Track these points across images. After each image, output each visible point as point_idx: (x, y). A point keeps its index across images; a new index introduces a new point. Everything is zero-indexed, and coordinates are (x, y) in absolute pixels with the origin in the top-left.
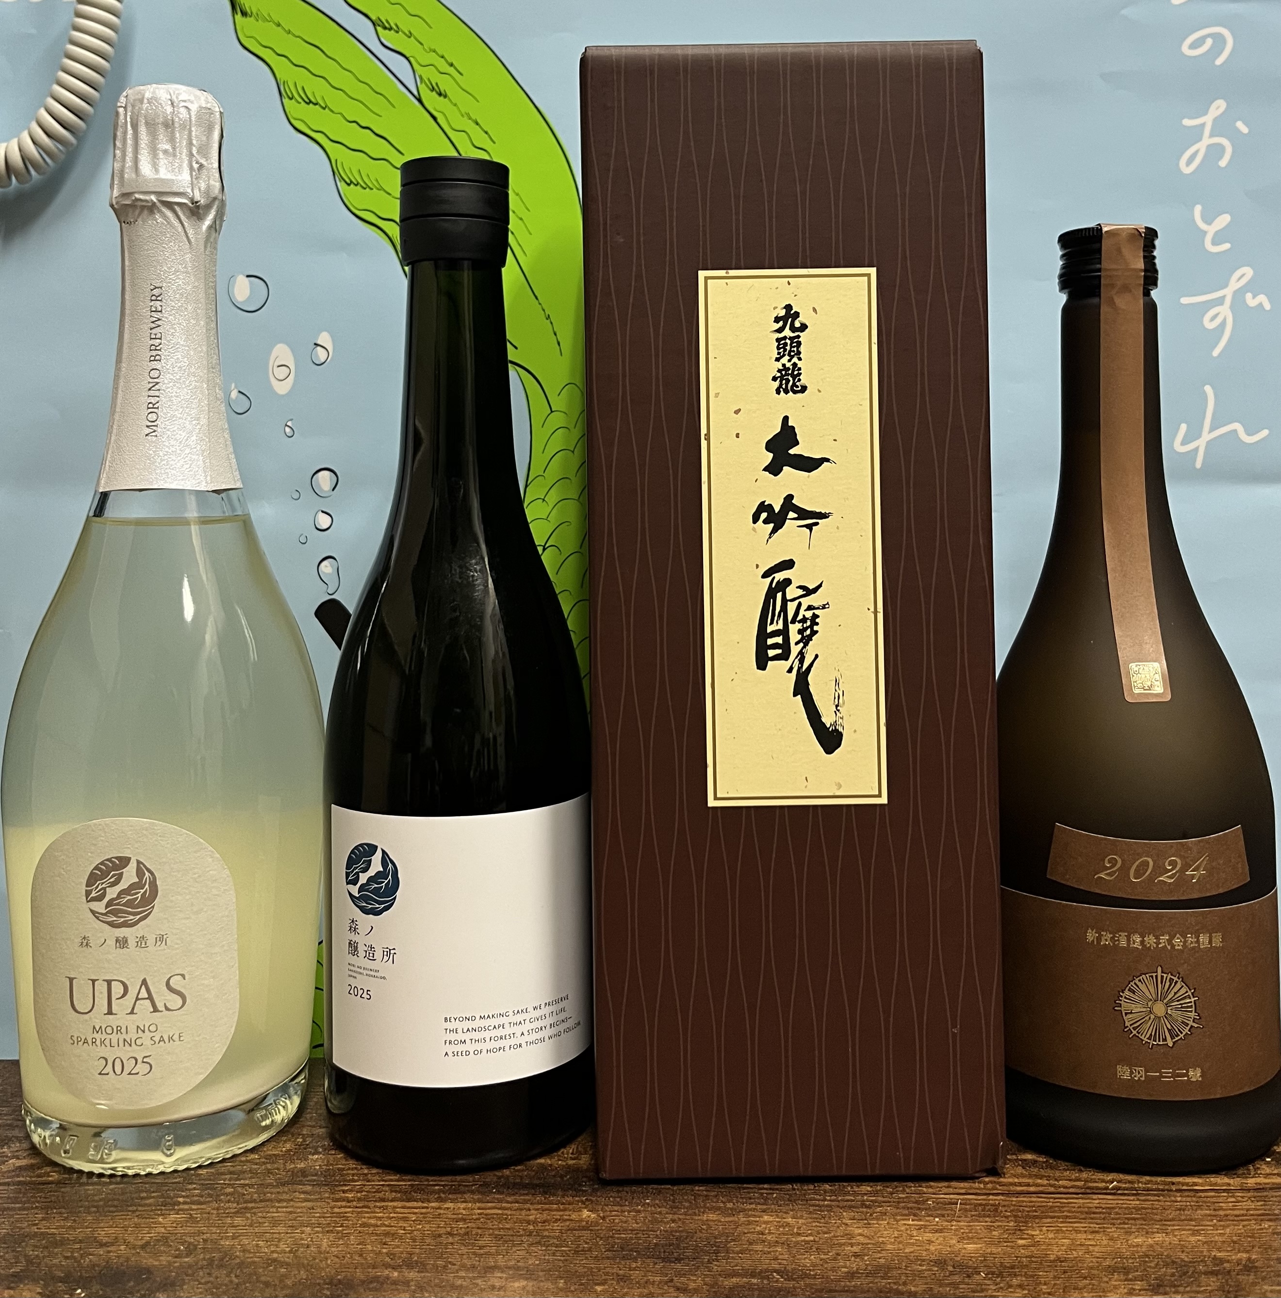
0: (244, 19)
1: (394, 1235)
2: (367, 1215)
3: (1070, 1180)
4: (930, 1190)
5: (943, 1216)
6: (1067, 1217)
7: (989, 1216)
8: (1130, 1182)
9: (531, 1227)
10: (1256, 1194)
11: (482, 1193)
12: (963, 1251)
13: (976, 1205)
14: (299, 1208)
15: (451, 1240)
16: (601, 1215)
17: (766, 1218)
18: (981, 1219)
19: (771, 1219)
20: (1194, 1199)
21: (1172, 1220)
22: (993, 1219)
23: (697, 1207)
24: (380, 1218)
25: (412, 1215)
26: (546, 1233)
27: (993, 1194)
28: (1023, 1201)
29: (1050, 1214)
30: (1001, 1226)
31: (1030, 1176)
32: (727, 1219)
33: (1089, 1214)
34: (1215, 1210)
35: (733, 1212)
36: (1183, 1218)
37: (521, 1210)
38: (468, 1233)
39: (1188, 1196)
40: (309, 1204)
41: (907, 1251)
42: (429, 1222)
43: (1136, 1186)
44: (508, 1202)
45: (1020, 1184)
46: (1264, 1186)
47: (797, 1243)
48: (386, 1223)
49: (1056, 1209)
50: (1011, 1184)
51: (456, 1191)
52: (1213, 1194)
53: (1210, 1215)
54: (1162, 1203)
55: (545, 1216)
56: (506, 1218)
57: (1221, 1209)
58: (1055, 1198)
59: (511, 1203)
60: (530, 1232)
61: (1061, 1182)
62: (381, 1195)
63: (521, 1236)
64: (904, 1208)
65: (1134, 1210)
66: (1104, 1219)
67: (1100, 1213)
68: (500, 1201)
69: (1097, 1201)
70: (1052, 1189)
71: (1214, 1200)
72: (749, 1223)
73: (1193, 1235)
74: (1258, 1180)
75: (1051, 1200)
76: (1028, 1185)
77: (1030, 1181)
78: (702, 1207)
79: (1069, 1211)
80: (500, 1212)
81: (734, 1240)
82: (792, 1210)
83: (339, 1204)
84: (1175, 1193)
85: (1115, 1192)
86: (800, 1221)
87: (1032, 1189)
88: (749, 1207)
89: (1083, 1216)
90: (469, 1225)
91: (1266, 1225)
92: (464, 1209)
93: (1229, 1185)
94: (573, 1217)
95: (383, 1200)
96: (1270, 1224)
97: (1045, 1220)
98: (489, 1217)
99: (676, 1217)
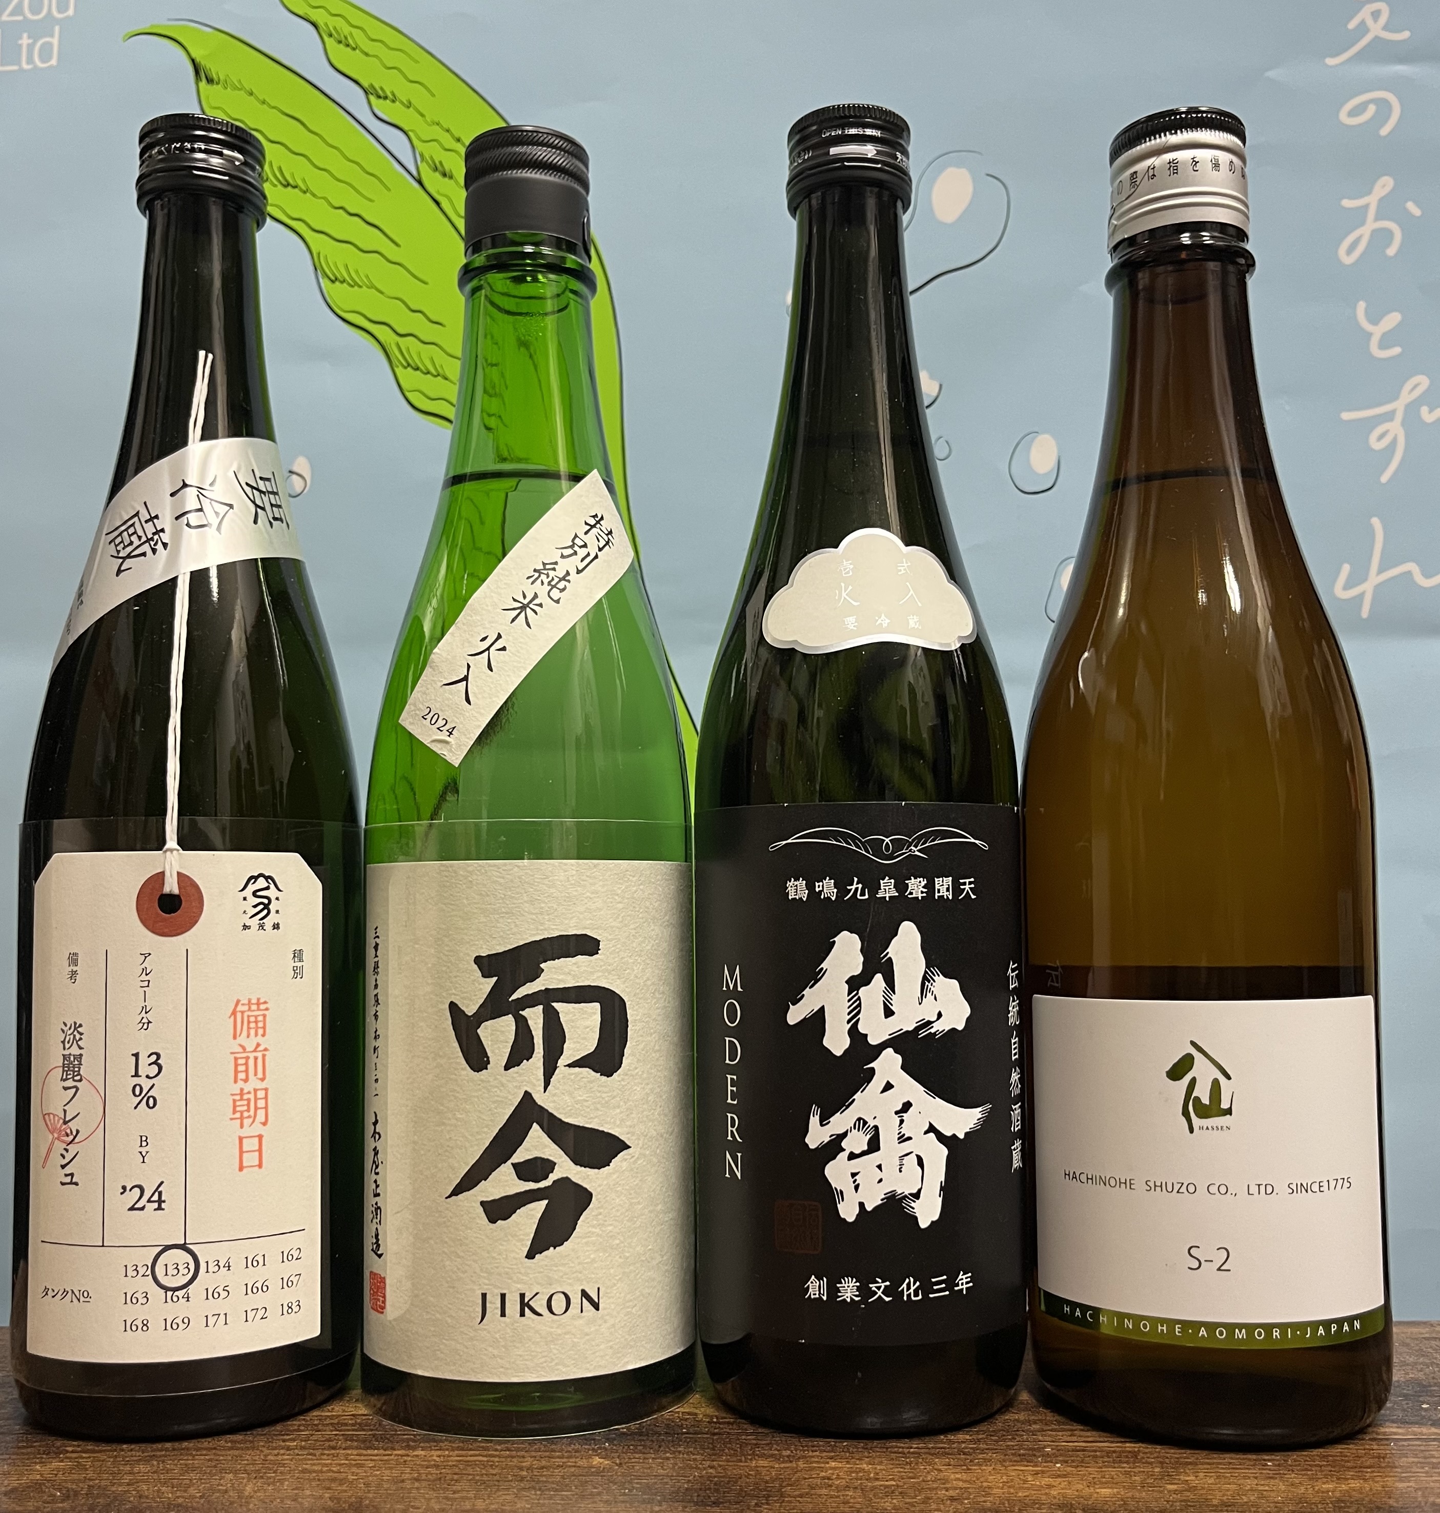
0: (209, 85)
1: (342, 1481)
2: (311, 1462)
5: (1066, 1462)
7: (1127, 1462)
12: (1095, 1495)
15: (417, 1484)
16: (617, 1462)
17: (833, 1464)
18: (1116, 1465)
19: (840, 1465)
22: (1132, 1465)
23: (744, 1455)
24: (326, 1465)
25: (369, 1462)
26: (543, 1479)
30: (1143, 1471)
35: (791, 1459)
38: (440, 1479)
41: (1020, 1494)
42: (391, 1468)
44: (496, 1450)
47: (873, 1488)
48: (334, 1469)
51: (429, 1439)
55: (543, 1463)
56: (491, 1466)
60: (522, 1478)
63: (511, 1481)
64: (1014, 1455)
72: (814, 1469)
78: (750, 1455)
80: (485, 1459)
81: (789, 1485)
82: (868, 1457)
88: (811, 1454)
90: (443, 1471)
92: (439, 1456)
94: (580, 1463)
95: (334, 1448)
98: (470, 1464)
99: (715, 1463)
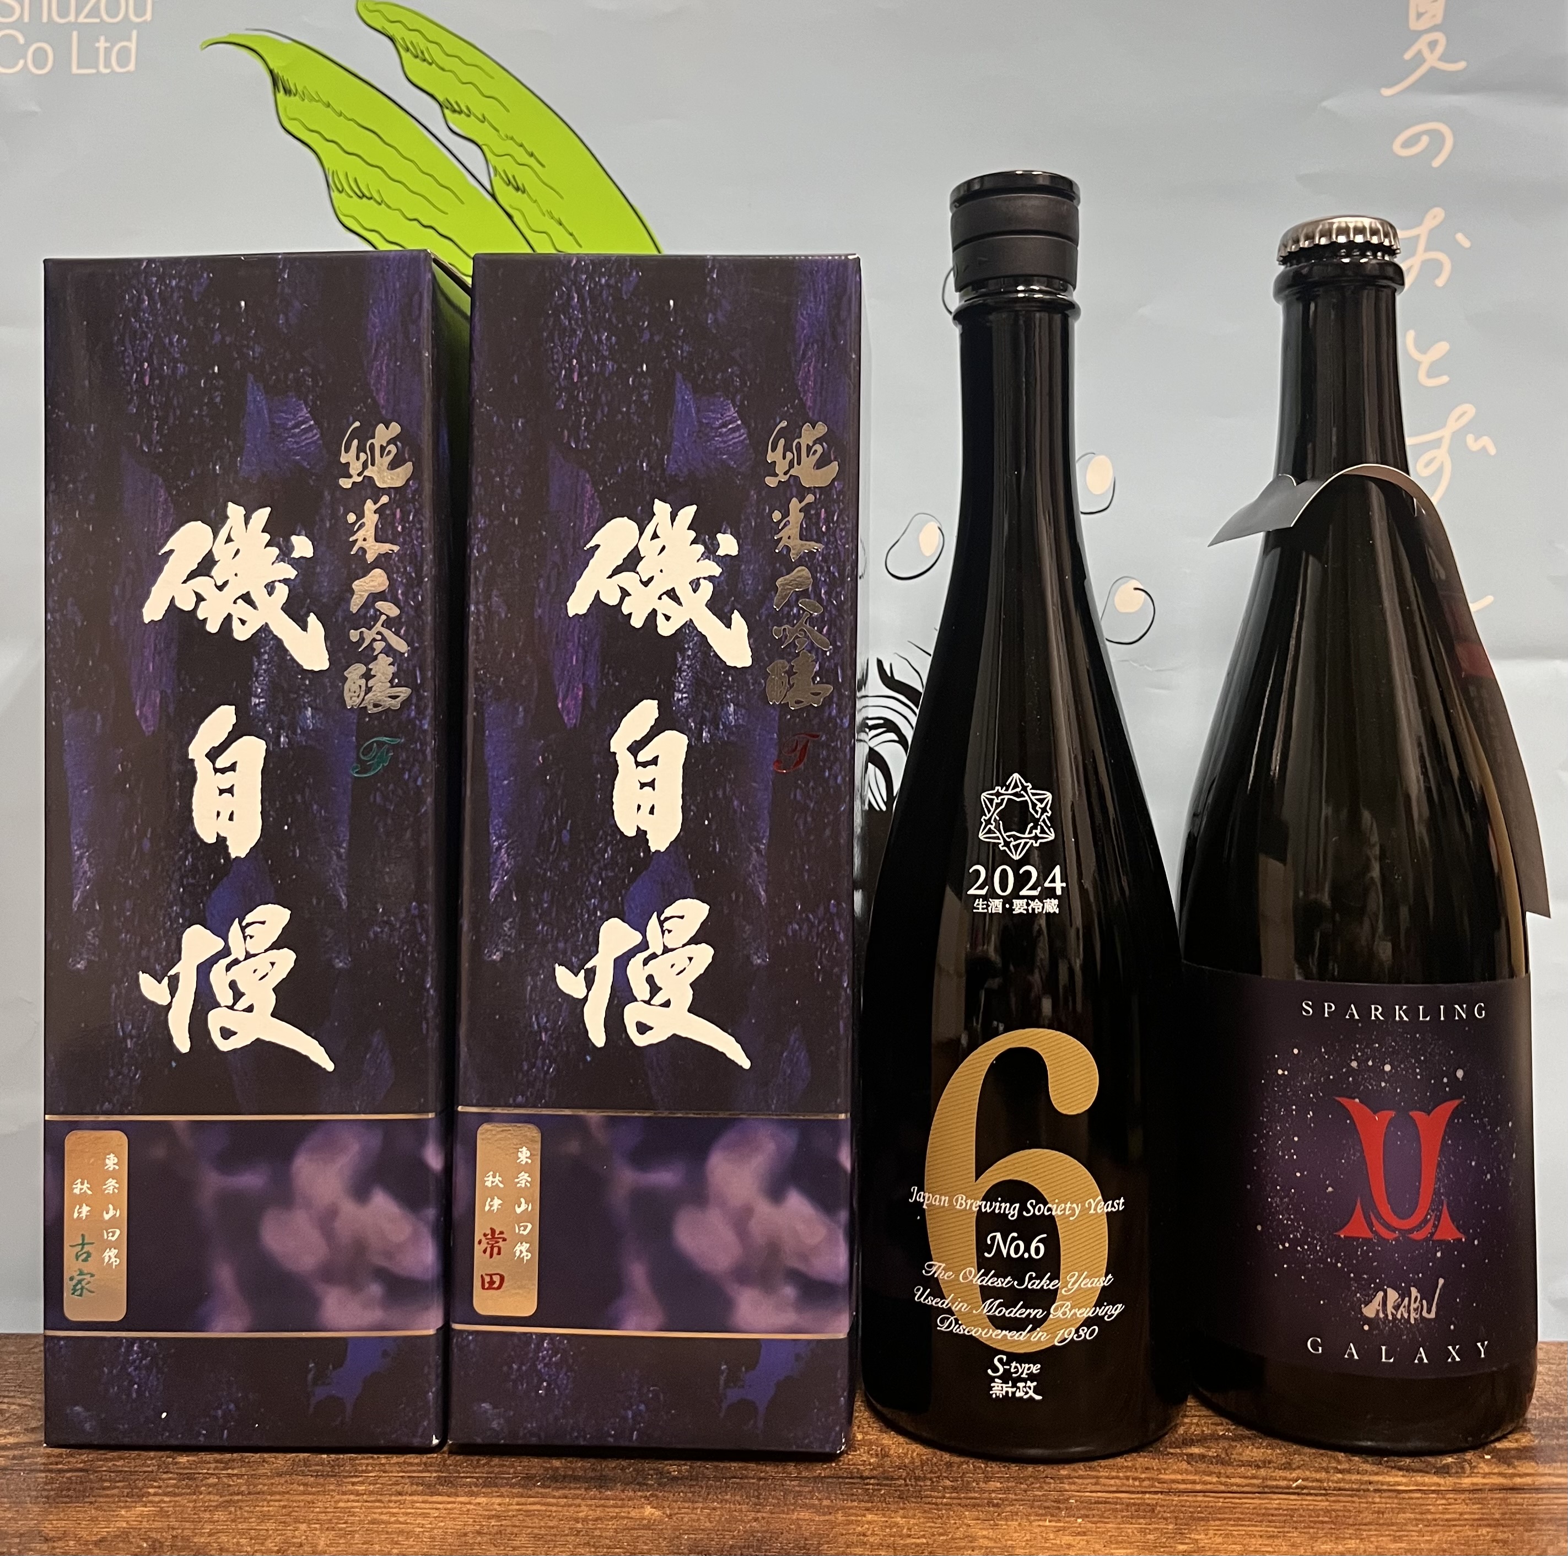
0: (287, 98)
1: (408, 1534)
2: (379, 1510)
3: (1246, 1478)
4: (1073, 1487)
5: (1087, 1516)
6: (1239, 1519)
7: (1144, 1518)
8: (1317, 1480)
9: (579, 1525)
10: (1471, 1496)
11: (523, 1486)
13: (1127, 1505)
14: (295, 1501)
16: (668, 1512)
17: (869, 1517)
18: (1134, 1521)
19: (876, 1518)
20: (1396, 1501)
21: (1370, 1524)
22: (1148, 1520)
23: (785, 1504)
24: (394, 1514)
25: (434, 1511)
26: (597, 1533)
27: (1150, 1492)
28: (1187, 1501)
29: (1219, 1516)
30: (1158, 1529)
31: (1196, 1473)
32: (822, 1518)
33: (1266, 1516)
34: (1422, 1513)
35: (830, 1510)
36: (1381, 1521)
37: (570, 1506)
38: (500, 1531)
39: (1389, 1497)
40: (310, 1498)
42: (454, 1519)
43: (1325, 1484)
44: (554, 1497)
45: (1184, 1482)
46: (1481, 1487)
48: (401, 1519)
49: (1227, 1510)
50: (1173, 1481)
51: (490, 1483)
52: (1419, 1495)
53: (1416, 1519)
54: (1357, 1505)
55: (599, 1512)
56: (549, 1516)
57: (1429, 1512)
58: (1225, 1498)
59: (559, 1498)
60: (578, 1531)
61: (1233, 1480)
62: (399, 1488)
63: (567, 1535)
64: (1040, 1507)
65: (1321, 1513)
66: (1285, 1521)
67: (1280, 1515)
68: (544, 1496)
69: (1277, 1502)
70: (1223, 1488)
71: (1421, 1501)
72: (851, 1522)
73: (1395, 1541)
74: (1475, 1480)
75: (1221, 1500)
76: (1194, 1482)
77: (1197, 1478)
78: (792, 1505)
79: (1242, 1513)
80: (544, 1508)
81: (828, 1543)
82: (903, 1509)
83: (345, 1497)
84: (1373, 1494)
85: (1300, 1491)
86: (912, 1521)
87: (1198, 1487)
88: (850, 1504)
89: (1259, 1519)
90: (504, 1522)
91: (1484, 1531)
92: (500, 1505)
93: (1439, 1485)
94: (633, 1514)
95: (400, 1494)
96: (1488, 1529)
97: (1212, 1523)
98: (529, 1514)
99: (759, 1515)
